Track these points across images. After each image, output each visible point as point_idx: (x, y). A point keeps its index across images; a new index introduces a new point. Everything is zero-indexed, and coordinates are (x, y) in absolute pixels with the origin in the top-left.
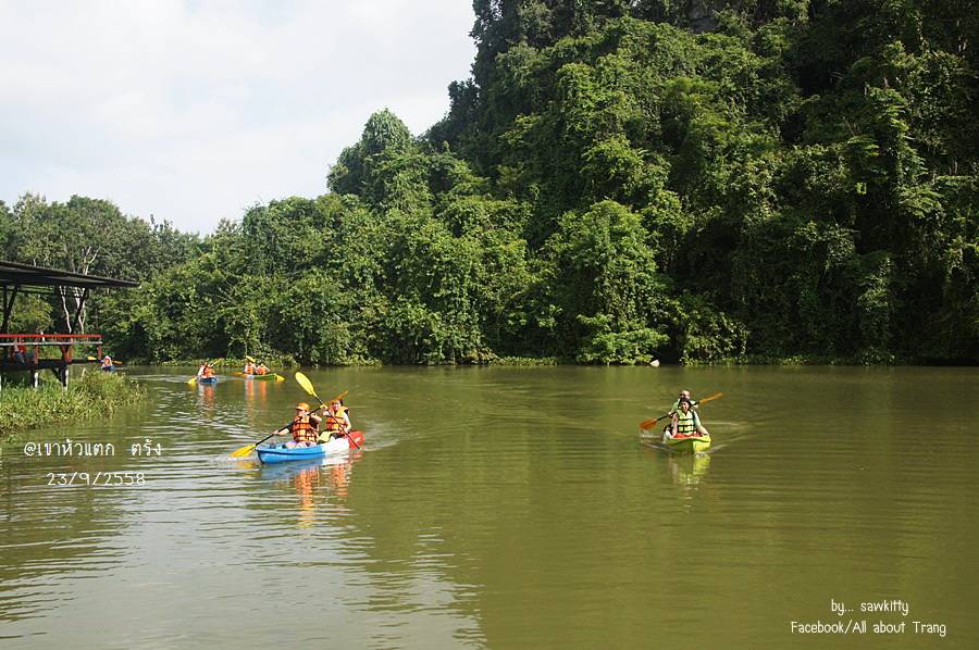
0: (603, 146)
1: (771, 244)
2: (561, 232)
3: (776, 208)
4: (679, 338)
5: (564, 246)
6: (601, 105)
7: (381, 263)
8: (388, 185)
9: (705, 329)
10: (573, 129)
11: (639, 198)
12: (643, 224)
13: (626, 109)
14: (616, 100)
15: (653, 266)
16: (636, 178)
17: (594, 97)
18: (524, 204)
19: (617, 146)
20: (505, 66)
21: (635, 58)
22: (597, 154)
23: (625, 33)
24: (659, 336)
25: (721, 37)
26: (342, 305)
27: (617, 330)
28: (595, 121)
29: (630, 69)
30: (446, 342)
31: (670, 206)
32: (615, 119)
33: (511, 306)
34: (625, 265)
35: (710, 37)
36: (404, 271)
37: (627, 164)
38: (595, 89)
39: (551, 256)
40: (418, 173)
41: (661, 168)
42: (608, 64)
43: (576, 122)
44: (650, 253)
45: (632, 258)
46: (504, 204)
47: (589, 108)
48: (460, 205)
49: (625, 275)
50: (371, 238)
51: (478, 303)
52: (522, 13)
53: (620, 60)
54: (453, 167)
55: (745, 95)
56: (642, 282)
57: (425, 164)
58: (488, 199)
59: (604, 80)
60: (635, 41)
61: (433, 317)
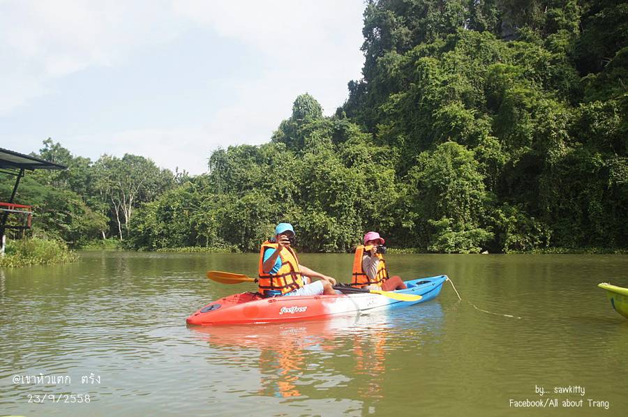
0: (447, 109)
1: (567, 169)
2: (419, 165)
3: (569, 145)
4: (501, 235)
5: (421, 174)
6: (445, 83)
7: (298, 185)
8: (307, 139)
9: (520, 229)
10: (426, 99)
11: (472, 141)
12: (476, 158)
13: (462, 85)
14: (455, 79)
15: (482, 186)
16: (470, 128)
17: (440, 78)
18: (394, 149)
19: (455, 108)
20: (382, 65)
21: (467, 54)
22: (443, 114)
23: (459, 39)
24: (487, 234)
25: (522, 43)
26: (270, 213)
27: (457, 229)
28: (441, 93)
29: (464, 61)
30: (339, 238)
31: (493, 146)
32: (454, 91)
33: (384, 214)
34: (463, 185)
35: (515, 43)
36: (312, 190)
37: (463, 119)
38: (441, 73)
39: (412, 181)
40: (326, 131)
41: (486, 121)
42: (449, 57)
43: (428, 94)
44: (481, 177)
45: (468, 179)
46: (380, 149)
47: (437, 85)
48: (352, 150)
49: (463, 192)
50: (292, 170)
51: (362, 211)
52: (393, 33)
53: (458, 55)
54: (349, 128)
55: (542, 76)
56: (475, 197)
57: (331, 126)
58: (370, 146)
59: (447, 67)
60: (466, 44)
61: (331, 221)
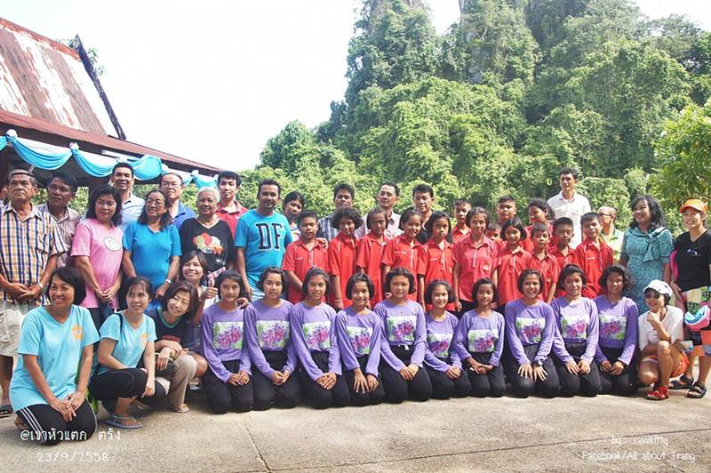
8: (298, 163)
10: (401, 138)
11: (436, 179)
16: (435, 168)
17: (413, 121)
20: (364, 97)
22: (414, 154)
23: (431, 86)
25: (485, 87)
29: (434, 106)
31: (452, 184)
32: (424, 134)
35: (478, 87)
40: (314, 157)
41: (448, 163)
42: (421, 103)
43: (404, 134)
47: (410, 127)
48: (338, 177)
54: (334, 154)
55: (496, 123)
57: (318, 152)
58: (354, 174)
59: (419, 112)
60: (437, 90)
